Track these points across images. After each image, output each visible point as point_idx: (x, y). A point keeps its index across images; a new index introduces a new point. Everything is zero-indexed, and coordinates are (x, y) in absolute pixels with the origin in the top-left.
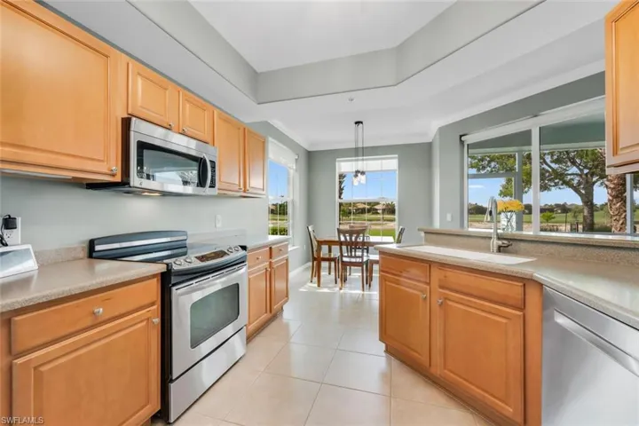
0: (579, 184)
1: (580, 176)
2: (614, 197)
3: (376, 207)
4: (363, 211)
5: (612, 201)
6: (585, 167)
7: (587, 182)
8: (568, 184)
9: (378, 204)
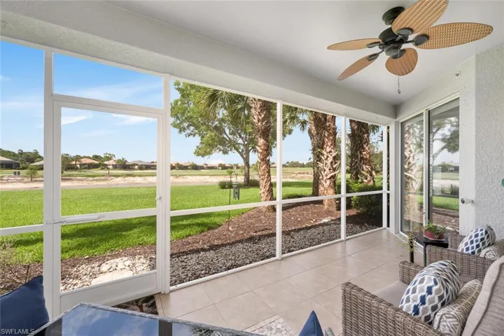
0: (243, 151)
1: (244, 145)
2: (261, 159)
3: (106, 163)
4: (91, 166)
5: (260, 163)
6: (246, 140)
7: (246, 150)
8: (237, 149)
9: (109, 159)
